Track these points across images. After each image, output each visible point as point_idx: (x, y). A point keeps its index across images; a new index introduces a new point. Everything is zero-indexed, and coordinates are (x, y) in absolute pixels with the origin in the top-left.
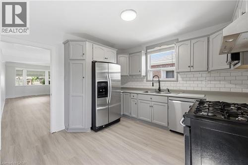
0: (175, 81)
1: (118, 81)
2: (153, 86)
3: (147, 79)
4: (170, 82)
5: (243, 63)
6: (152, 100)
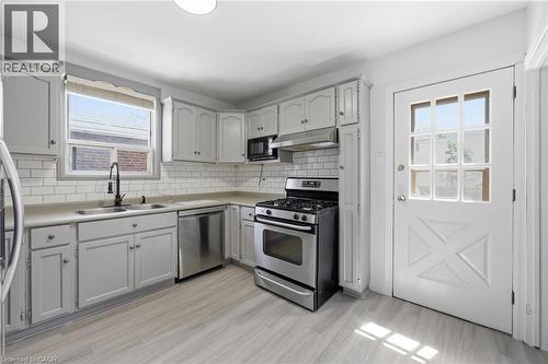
2: (110, 192)
3: (59, 169)
5: (282, 161)
6: (137, 229)
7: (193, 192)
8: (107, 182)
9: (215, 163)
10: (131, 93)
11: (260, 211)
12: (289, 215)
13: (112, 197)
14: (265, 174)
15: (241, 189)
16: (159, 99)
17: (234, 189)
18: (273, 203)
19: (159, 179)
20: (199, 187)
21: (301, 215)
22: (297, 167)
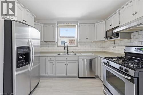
0: (76, 46)
1: (38, 46)
2: (64, 50)
3: (58, 44)
4: (73, 47)
5: (121, 38)
6: (67, 60)
7: (88, 51)
8: (64, 47)
9: (94, 41)
10: (71, 25)
11: (105, 61)
12: (118, 66)
13: (66, 51)
14: (116, 45)
15: (107, 50)
16: (77, 25)
17: (104, 50)
18: (112, 58)
19: (77, 46)
20: (90, 49)
21: (124, 68)
22: (132, 40)
